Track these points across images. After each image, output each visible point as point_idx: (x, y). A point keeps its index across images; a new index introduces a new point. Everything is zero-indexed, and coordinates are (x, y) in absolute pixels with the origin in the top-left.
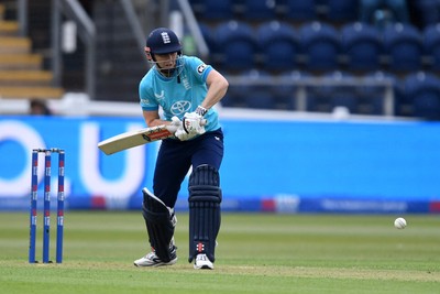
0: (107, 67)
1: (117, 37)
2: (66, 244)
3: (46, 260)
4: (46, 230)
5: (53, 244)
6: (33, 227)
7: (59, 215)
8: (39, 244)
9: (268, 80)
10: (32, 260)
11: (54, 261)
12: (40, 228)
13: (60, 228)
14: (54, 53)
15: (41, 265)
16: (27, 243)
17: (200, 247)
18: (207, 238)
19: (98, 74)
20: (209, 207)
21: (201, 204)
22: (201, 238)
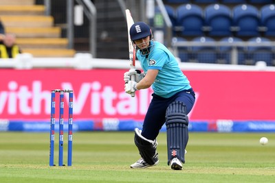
0: (104, 35)
1: (111, 15)
2: (74, 154)
3: (61, 164)
4: (61, 144)
5: (65, 154)
6: (52, 142)
7: (69, 134)
8: (56, 154)
9: (212, 43)
10: (52, 164)
11: (66, 165)
12: (56, 142)
13: (70, 143)
14: (69, 26)
15: (57, 167)
16: (48, 153)
17: (174, 153)
18: (178, 147)
19: (98, 40)
20: (179, 126)
21: (174, 125)
22: (175, 147)
